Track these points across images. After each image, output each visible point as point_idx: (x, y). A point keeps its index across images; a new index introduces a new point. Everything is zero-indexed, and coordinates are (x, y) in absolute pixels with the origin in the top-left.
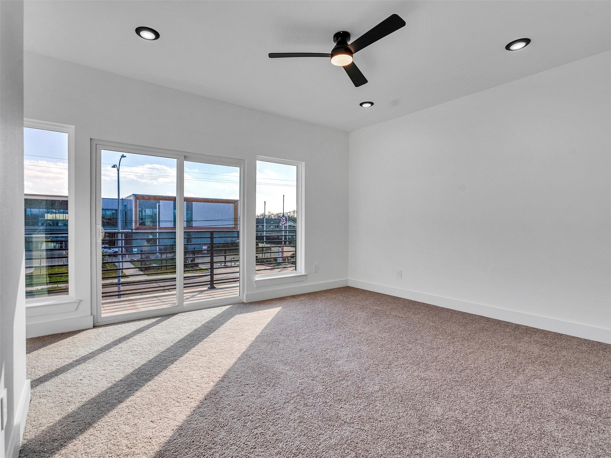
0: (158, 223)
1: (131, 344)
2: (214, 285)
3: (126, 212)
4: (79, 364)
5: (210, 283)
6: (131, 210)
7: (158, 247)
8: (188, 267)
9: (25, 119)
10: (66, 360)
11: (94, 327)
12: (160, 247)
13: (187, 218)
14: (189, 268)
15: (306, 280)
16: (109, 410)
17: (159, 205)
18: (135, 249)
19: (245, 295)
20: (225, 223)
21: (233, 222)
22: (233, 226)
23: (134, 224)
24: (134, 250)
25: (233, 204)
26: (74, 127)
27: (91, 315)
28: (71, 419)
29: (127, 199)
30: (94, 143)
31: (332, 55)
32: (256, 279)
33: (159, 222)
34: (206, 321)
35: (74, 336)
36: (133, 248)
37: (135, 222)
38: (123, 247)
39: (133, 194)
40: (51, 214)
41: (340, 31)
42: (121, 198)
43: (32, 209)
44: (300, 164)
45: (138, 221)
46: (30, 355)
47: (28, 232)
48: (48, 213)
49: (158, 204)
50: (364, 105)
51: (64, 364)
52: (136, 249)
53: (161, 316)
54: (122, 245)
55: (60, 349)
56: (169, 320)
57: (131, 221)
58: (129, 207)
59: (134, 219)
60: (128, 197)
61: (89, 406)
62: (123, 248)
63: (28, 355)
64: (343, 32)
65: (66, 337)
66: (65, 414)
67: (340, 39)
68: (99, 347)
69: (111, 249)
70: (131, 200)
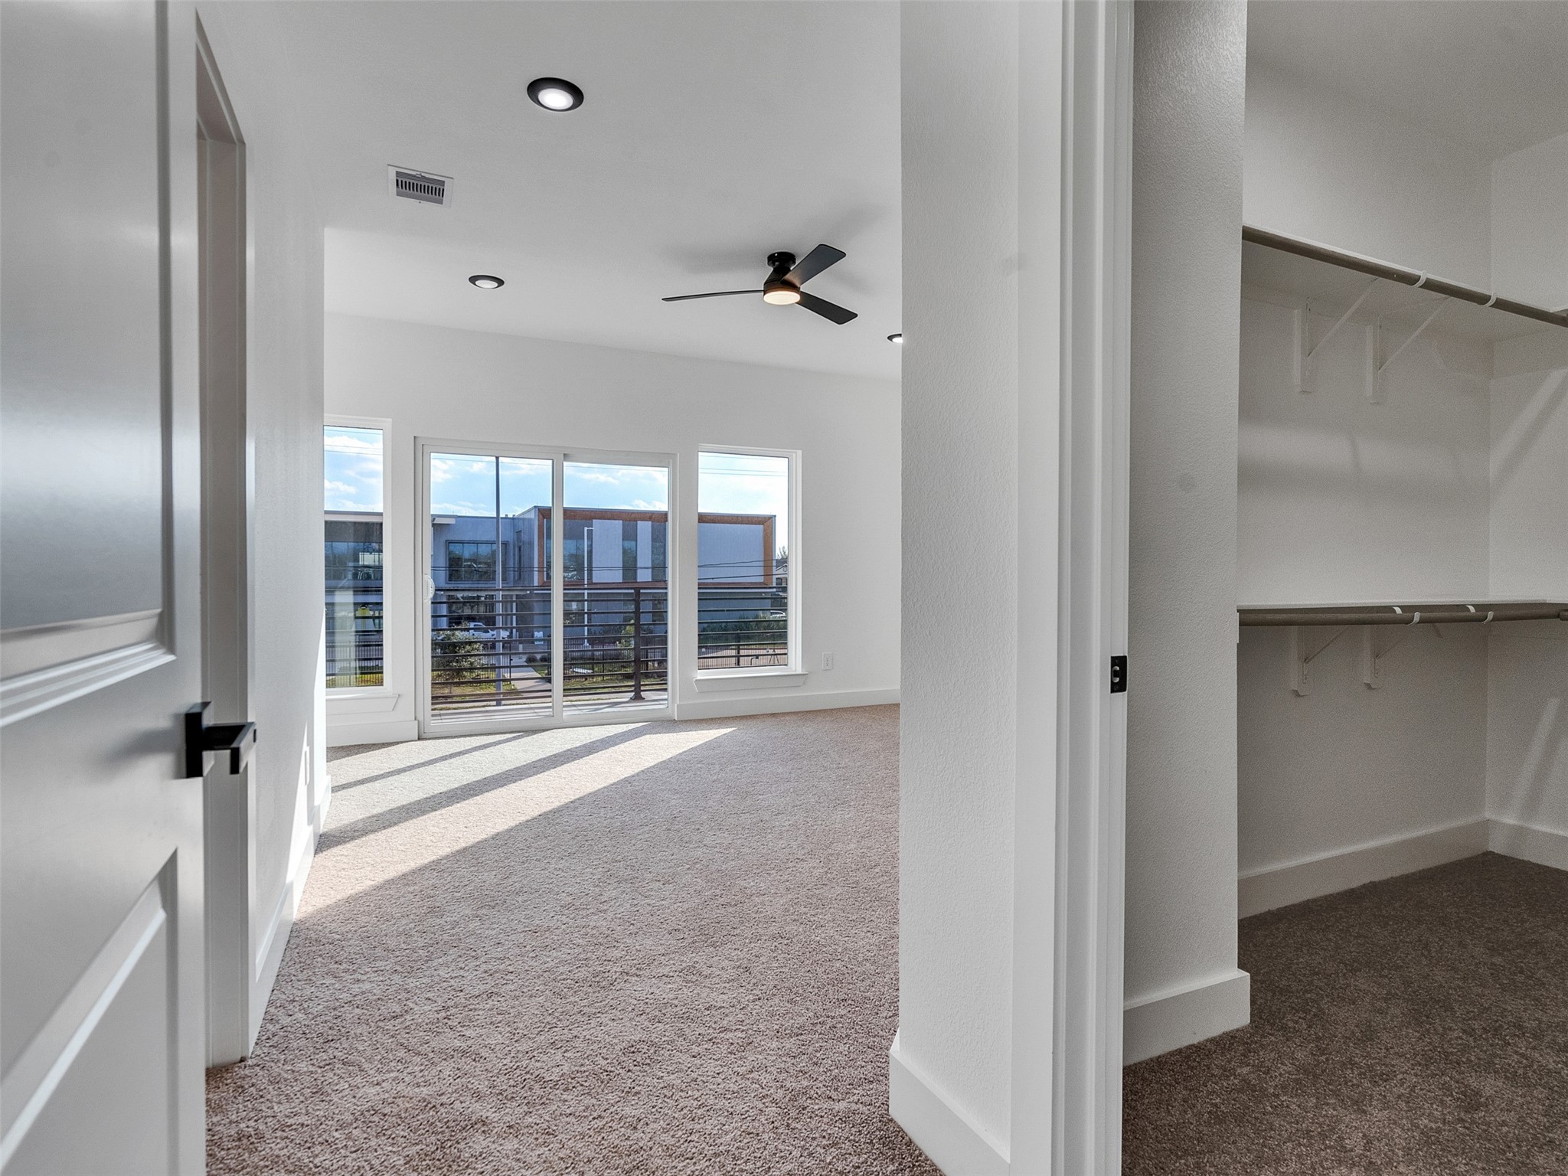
0: (586, 572)
1: (466, 760)
2: (642, 693)
3: (520, 548)
4: (391, 776)
5: (633, 688)
6: (531, 544)
7: (586, 628)
8: (652, 677)
9: (325, 415)
10: (376, 771)
11: (419, 739)
12: (593, 629)
13: (652, 561)
14: (652, 680)
15: (804, 683)
16: (418, 815)
17: (590, 533)
18: (538, 632)
19: (676, 705)
20: (743, 571)
21: (761, 571)
22: (761, 579)
23: (536, 574)
24: (536, 634)
25: (762, 526)
26: (391, 420)
27: (415, 719)
28: (376, 818)
29: (522, 517)
30: (420, 442)
31: (765, 292)
32: (699, 678)
33: (590, 570)
34: (591, 741)
35: (390, 748)
36: (535, 629)
37: (538, 571)
38: (514, 628)
39: (535, 507)
40: (371, 554)
41: (774, 252)
42: (502, 515)
43: (334, 543)
44: (794, 455)
45: (545, 569)
46: (331, 763)
47: (330, 591)
48: (364, 552)
49: (586, 529)
50: (894, 340)
51: (373, 774)
52: (541, 633)
53: (523, 732)
54: (512, 624)
55: (369, 760)
56: (535, 736)
57: (532, 568)
58: (525, 537)
59: (536, 565)
60: (523, 513)
61: (396, 811)
62: (514, 630)
63: (329, 763)
64: (779, 253)
65: (379, 748)
66: (368, 815)
67: (777, 263)
68: (422, 761)
69: (489, 632)
70: (530, 520)
